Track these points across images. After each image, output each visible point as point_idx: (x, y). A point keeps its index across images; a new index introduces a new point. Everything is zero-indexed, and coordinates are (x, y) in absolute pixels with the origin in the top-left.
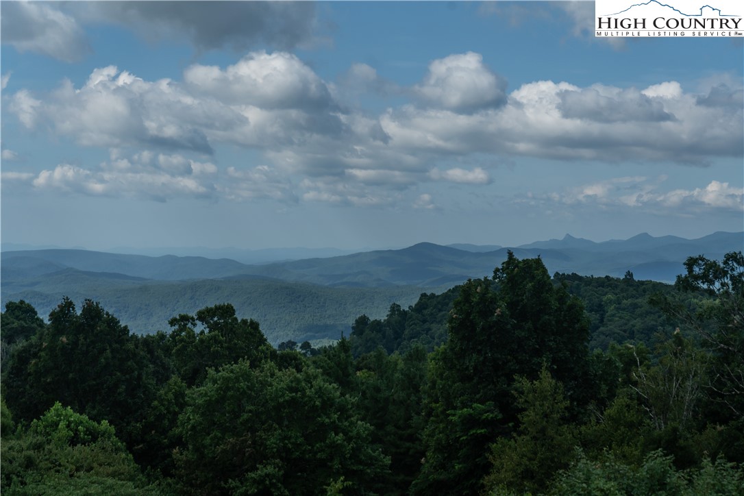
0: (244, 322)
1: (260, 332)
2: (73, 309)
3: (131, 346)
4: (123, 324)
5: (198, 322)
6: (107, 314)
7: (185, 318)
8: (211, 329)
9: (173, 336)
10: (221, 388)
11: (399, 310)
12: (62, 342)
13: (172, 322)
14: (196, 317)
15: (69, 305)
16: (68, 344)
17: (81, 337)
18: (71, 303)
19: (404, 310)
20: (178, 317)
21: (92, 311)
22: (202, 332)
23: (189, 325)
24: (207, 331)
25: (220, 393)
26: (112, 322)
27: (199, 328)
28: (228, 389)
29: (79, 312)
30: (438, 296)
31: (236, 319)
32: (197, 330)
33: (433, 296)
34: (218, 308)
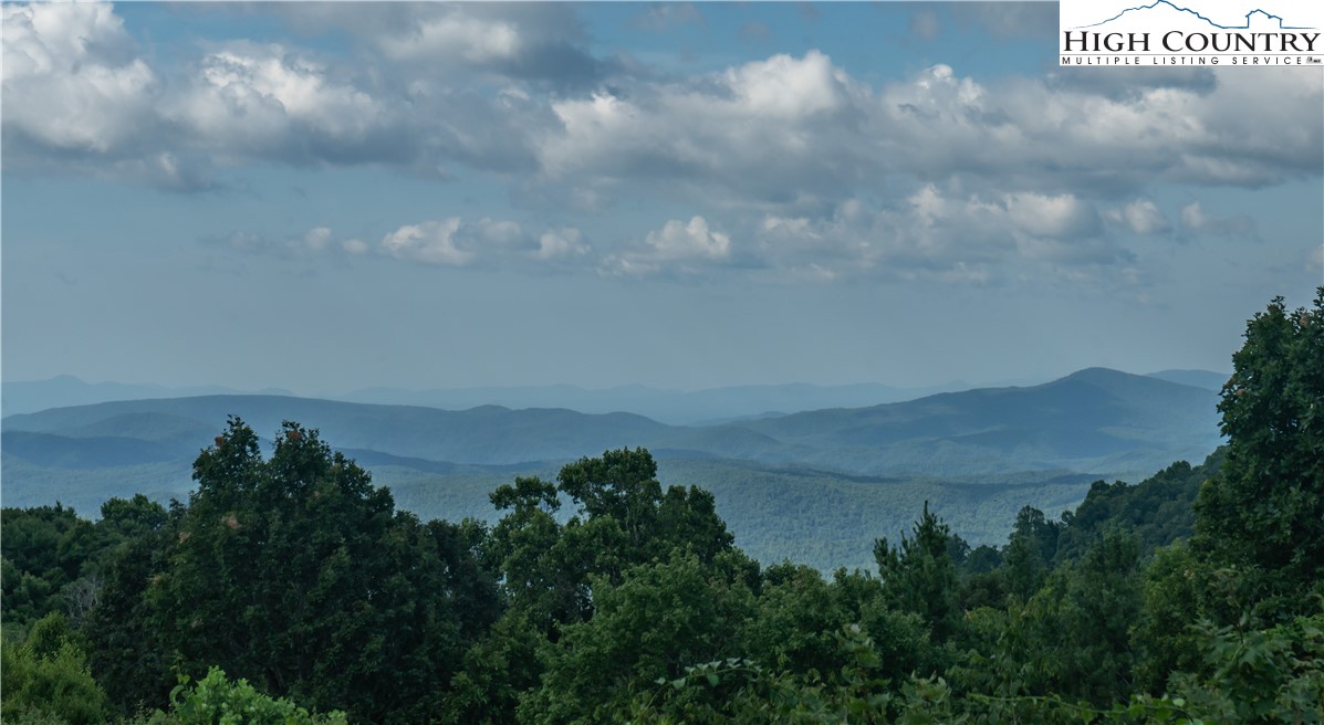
0: (676, 493)
1: (715, 520)
2: (254, 447)
3: (398, 538)
4: (377, 484)
5: (562, 495)
6: (339, 458)
7: (530, 488)
8: (596, 511)
9: (502, 532)
10: (625, 623)
11: (1038, 523)
12: (228, 528)
13: (501, 499)
14: (556, 485)
15: (243, 438)
16: (242, 533)
17: (275, 514)
18: (248, 432)
19: (1051, 523)
20: (514, 486)
21: (302, 455)
22: (574, 522)
23: (542, 506)
24: (585, 517)
25: (623, 636)
26: (352, 479)
27: (568, 512)
28: (645, 624)
29: (267, 455)
30: (1133, 488)
31: (656, 486)
32: (562, 518)
33: (1120, 487)
34: (611, 460)
